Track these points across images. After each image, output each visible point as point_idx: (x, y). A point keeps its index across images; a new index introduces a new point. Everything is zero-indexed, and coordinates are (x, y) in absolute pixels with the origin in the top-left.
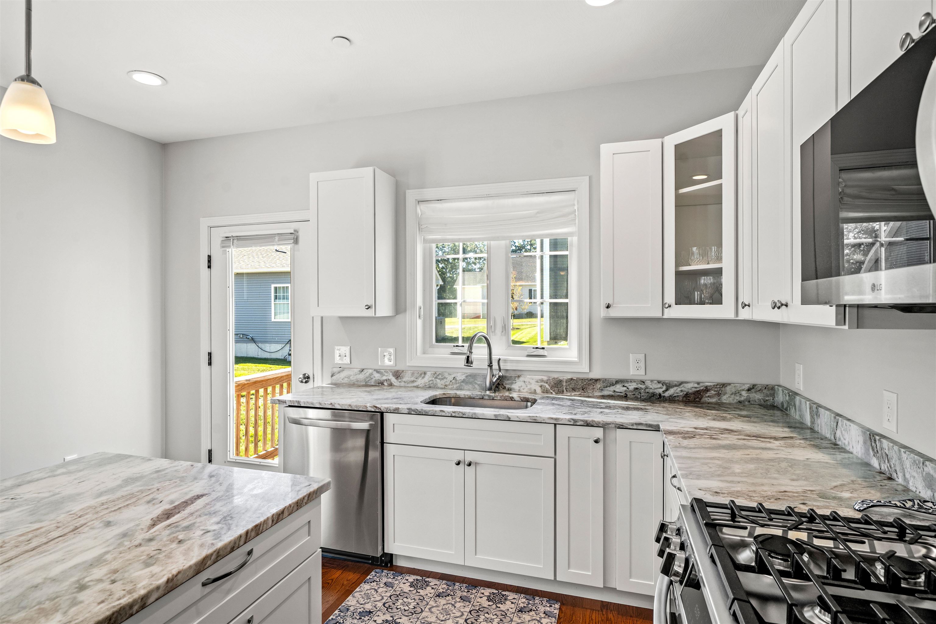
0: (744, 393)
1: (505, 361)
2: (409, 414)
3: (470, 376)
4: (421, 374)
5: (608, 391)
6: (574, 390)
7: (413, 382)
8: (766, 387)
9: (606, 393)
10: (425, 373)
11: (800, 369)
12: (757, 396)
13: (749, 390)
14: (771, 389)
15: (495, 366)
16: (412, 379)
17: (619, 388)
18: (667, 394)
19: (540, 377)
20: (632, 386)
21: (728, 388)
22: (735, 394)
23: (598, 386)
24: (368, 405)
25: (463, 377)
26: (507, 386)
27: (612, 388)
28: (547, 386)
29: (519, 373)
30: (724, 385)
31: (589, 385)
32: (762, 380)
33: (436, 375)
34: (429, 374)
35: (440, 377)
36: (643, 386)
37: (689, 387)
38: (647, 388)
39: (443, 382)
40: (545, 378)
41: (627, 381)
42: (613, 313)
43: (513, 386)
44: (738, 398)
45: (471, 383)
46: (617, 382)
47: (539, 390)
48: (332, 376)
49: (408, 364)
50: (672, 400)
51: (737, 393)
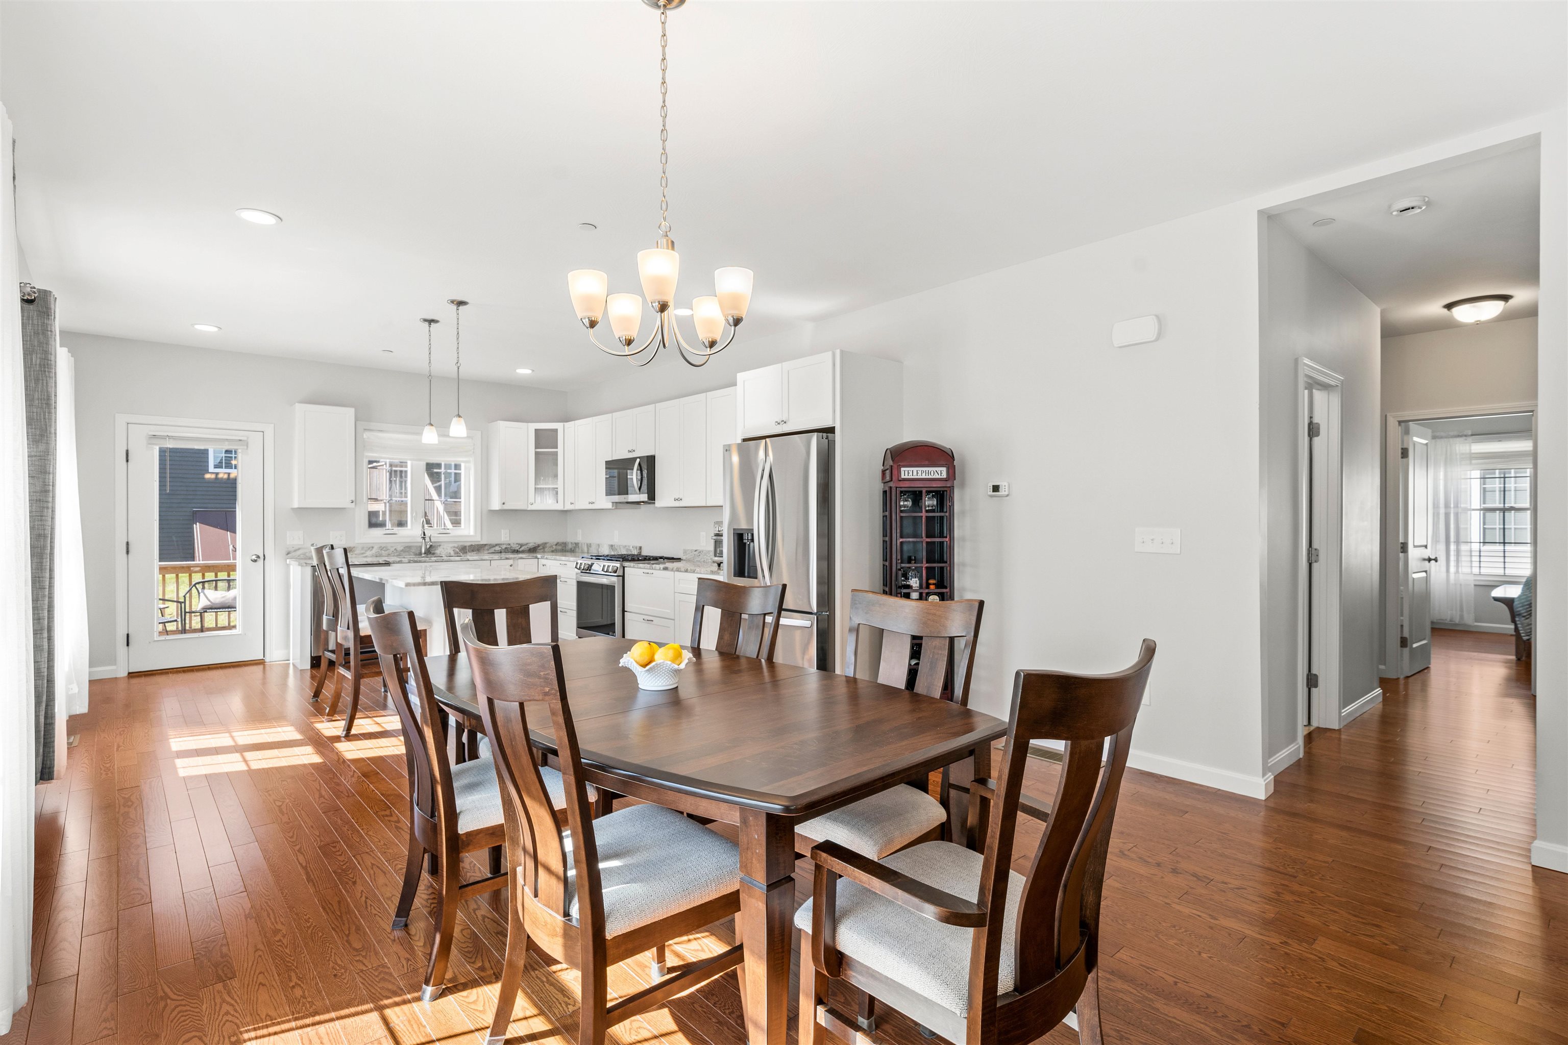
0: (554, 547)
1: (434, 537)
2: (409, 562)
3: (407, 547)
4: (369, 548)
5: (492, 550)
6: (473, 551)
7: (363, 553)
8: (563, 543)
9: (490, 551)
10: (373, 547)
11: (580, 532)
12: (560, 548)
13: (556, 545)
14: (565, 544)
15: (427, 539)
16: (362, 552)
17: (497, 548)
18: (521, 550)
19: (453, 545)
20: (504, 547)
21: (548, 545)
22: (550, 547)
23: (486, 548)
24: (380, 560)
25: (402, 548)
26: (432, 552)
27: (494, 549)
28: (457, 550)
29: (440, 544)
30: (546, 543)
31: (482, 547)
32: (561, 540)
33: (381, 548)
34: (376, 547)
35: (385, 549)
36: (509, 546)
37: (531, 545)
38: (511, 547)
39: (387, 552)
40: (456, 545)
41: (501, 544)
42: (506, 507)
43: (436, 552)
44: (552, 549)
45: (407, 552)
46: (496, 545)
47: (452, 553)
48: (288, 554)
49: (356, 542)
50: (523, 552)
51: (551, 547)
